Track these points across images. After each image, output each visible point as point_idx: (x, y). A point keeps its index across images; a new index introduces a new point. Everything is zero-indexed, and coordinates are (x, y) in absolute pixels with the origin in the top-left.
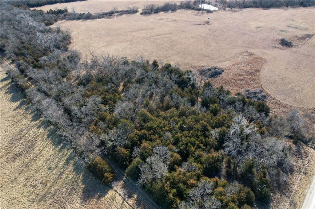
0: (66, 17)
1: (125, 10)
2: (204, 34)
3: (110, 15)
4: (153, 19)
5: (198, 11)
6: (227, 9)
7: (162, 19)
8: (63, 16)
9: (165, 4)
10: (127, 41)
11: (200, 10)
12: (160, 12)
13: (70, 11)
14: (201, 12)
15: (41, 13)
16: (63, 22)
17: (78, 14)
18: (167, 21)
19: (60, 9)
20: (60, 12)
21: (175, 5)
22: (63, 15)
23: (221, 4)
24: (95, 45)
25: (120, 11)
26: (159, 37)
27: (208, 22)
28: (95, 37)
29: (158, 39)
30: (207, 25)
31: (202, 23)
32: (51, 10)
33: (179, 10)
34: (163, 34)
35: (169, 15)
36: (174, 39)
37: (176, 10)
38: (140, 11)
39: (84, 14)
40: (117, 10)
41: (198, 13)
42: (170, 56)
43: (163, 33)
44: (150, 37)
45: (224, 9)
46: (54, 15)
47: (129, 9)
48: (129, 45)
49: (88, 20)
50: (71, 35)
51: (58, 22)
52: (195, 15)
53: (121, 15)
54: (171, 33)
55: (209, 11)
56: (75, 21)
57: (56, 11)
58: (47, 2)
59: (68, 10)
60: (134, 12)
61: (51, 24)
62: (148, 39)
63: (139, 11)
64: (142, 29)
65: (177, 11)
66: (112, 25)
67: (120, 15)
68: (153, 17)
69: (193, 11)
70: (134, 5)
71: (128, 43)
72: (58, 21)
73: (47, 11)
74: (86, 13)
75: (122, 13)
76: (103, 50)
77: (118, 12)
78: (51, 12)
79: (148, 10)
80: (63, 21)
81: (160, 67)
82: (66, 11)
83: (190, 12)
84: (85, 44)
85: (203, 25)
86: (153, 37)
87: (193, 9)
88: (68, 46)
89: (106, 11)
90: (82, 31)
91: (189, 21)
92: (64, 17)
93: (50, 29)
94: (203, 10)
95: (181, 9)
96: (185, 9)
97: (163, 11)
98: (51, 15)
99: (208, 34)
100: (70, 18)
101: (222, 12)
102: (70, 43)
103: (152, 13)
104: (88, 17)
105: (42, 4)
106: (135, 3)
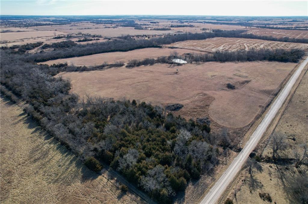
0: (66, 69)
1: (113, 64)
3: (101, 67)
4: (135, 71)
5: (171, 64)
7: (142, 71)
8: (63, 69)
9: (145, 59)
10: (114, 87)
11: (172, 63)
12: (141, 65)
13: (69, 65)
14: (173, 65)
15: (47, 67)
16: (64, 74)
17: (76, 67)
18: (146, 72)
19: (62, 64)
20: (61, 65)
21: (153, 60)
22: (64, 68)
23: (190, 58)
24: (90, 90)
25: (110, 65)
26: (139, 84)
28: (90, 84)
29: (138, 85)
30: (176, 75)
31: (172, 73)
32: (54, 64)
33: (156, 64)
34: (142, 82)
35: (149, 68)
36: (150, 85)
37: (154, 64)
38: (126, 64)
39: (81, 67)
40: (107, 64)
41: (171, 66)
42: (146, 97)
43: (142, 81)
44: (132, 84)
45: (191, 63)
46: (57, 68)
47: (117, 63)
48: (115, 90)
49: (84, 72)
50: (71, 83)
51: (60, 73)
52: (168, 67)
53: (110, 67)
54: (148, 81)
55: (179, 64)
56: (73, 73)
57: (59, 65)
58: (50, 58)
59: (68, 64)
60: (121, 65)
61: (54, 75)
62: (130, 85)
63: (125, 65)
64: (127, 78)
65: (155, 64)
66: (103, 76)
67: (109, 67)
68: (135, 70)
69: (167, 64)
70: (121, 60)
71: (115, 88)
72: (59, 72)
73: (51, 65)
74: (83, 66)
75: (111, 66)
77: (108, 65)
78: (55, 66)
79: (131, 64)
80: (63, 72)
81: (138, 105)
82: (66, 65)
83: (164, 65)
84: (82, 90)
85: (173, 75)
86: (134, 84)
87: (167, 63)
88: (68, 91)
89: (98, 65)
90: (79, 80)
91: (163, 72)
92: (65, 69)
93: (54, 79)
94: (175, 63)
95: (158, 63)
96: (161, 62)
97: (143, 64)
98: (55, 68)
100: (69, 70)
101: (189, 65)
102: (70, 88)
103: (135, 66)
104: (84, 69)
105: (47, 60)
106: (122, 58)
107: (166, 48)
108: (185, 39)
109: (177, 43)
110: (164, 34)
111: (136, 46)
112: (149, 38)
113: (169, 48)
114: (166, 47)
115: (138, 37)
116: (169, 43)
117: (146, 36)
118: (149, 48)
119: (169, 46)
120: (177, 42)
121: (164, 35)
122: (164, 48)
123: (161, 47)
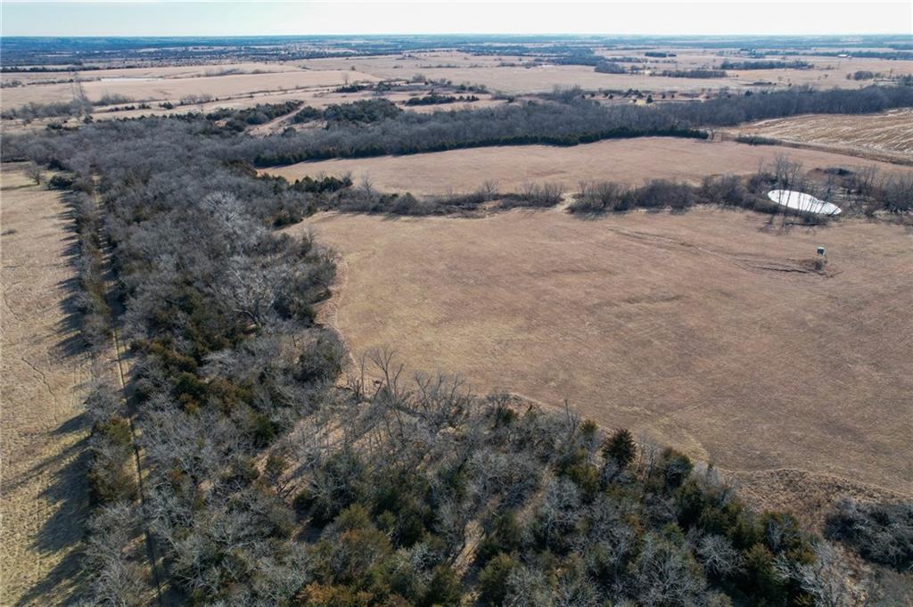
0: (343, 201)
1: (519, 193)
2: (810, 317)
3: (471, 205)
4: (610, 234)
5: (769, 216)
6: (881, 213)
7: (640, 237)
8: (332, 200)
9: (651, 183)
10: (515, 312)
11: (775, 210)
12: (633, 208)
13: (357, 184)
14: (778, 219)
15: (278, 186)
16: (330, 218)
17: (378, 195)
18: (660, 247)
19: (332, 178)
20: (331, 185)
21: (685, 188)
22: (335, 194)
23: (849, 193)
25: (505, 196)
26: (632, 308)
27: (818, 266)
28: (413, 280)
29: (630, 317)
30: (812, 277)
31: (796, 266)
32: (307, 179)
33: (700, 207)
34: (650, 299)
35: (663, 223)
36: (691, 322)
37: (690, 206)
38: (569, 199)
39: (395, 196)
40: (494, 191)
41: (770, 223)
43: (647, 292)
44: (599, 305)
45: (870, 215)
46: (310, 195)
47: (532, 192)
48: (520, 329)
49: (404, 218)
50: (339, 266)
51: (314, 215)
52: (761, 230)
53: (504, 208)
54: (677, 298)
55: (809, 220)
56: (363, 217)
57: (320, 181)
58: (305, 156)
59: (353, 181)
60: (547, 200)
61: (294, 221)
62: (591, 310)
63: (563, 200)
64: (573, 267)
65: (693, 208)
66: (473, 243)
67: (501, 207)
68: (608, 227)
69: (750, 213)
70: (549, 180)
71: (520, 321)
72: (315, 211)
73: (297, 181)
74: (402, 193)
75: (511, 201)
76: (428, 339)
77: (496, 197)
78: (308, 186)
79: (592, 197)
80: (330, 213)
82: (348, 183)
83: (738, 215)
85: (801, 277)
86: (609, 304)
87: (749, 206)
89: (461, 193)
90: (374, 253)
91: (743, 254)
92: (336, 202)
93: (285, 238)
94: (788, 212)
95: (705, 203)
96: (718, 203)
97: (642, 204)
98: (300, 195)
99: (827, 316)
100: (350, 206)
101: (862, 224)
102: (328, 294)
103: (608, 208)
104: (402, 207)
105: (293, 160)
106: (553, 172)
107: (726, 143)
108: (793, 111)
109: (762, 123)
110: (703, 90)
111: (605, 128)
112: (650, 100)
113: (740, 140)
114: (725, 138)
115: (611, 97)
116: (733, 123)
117: (639, 95)
118: (654, 137)
119: (734, 132)
120: (761, 119)
121: (705, 95)
122: (717, 139)
123: (704, 137)
